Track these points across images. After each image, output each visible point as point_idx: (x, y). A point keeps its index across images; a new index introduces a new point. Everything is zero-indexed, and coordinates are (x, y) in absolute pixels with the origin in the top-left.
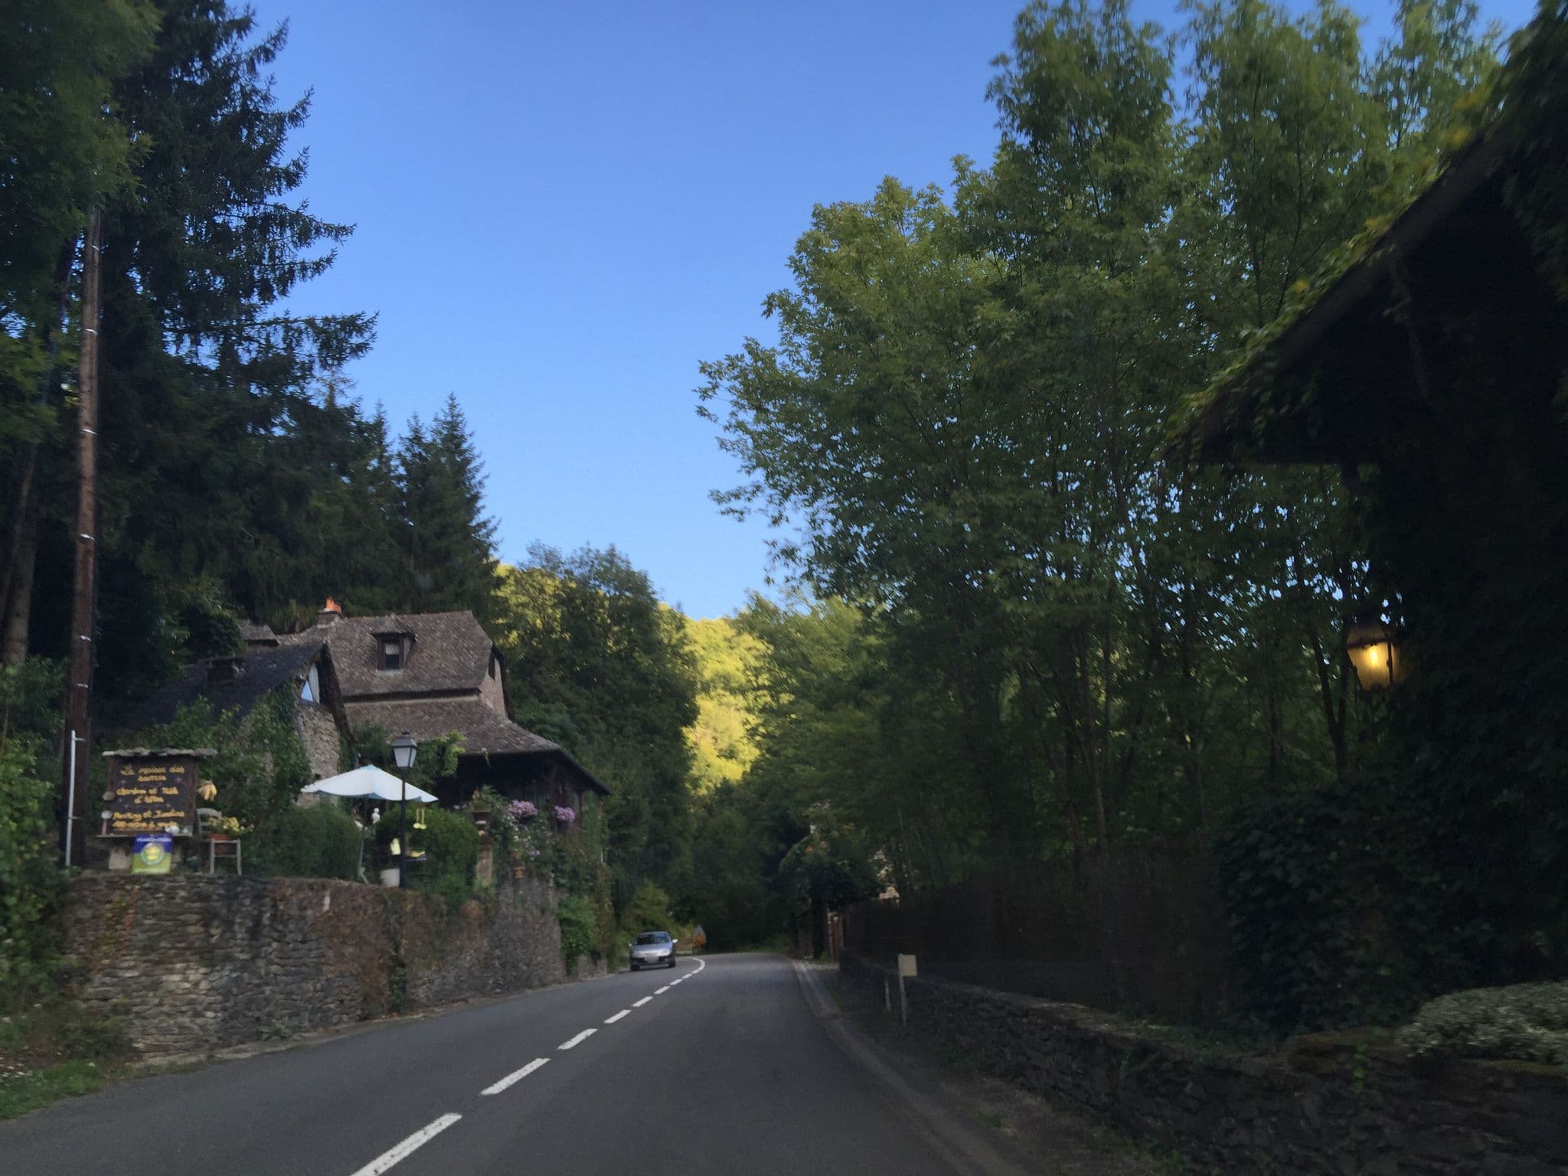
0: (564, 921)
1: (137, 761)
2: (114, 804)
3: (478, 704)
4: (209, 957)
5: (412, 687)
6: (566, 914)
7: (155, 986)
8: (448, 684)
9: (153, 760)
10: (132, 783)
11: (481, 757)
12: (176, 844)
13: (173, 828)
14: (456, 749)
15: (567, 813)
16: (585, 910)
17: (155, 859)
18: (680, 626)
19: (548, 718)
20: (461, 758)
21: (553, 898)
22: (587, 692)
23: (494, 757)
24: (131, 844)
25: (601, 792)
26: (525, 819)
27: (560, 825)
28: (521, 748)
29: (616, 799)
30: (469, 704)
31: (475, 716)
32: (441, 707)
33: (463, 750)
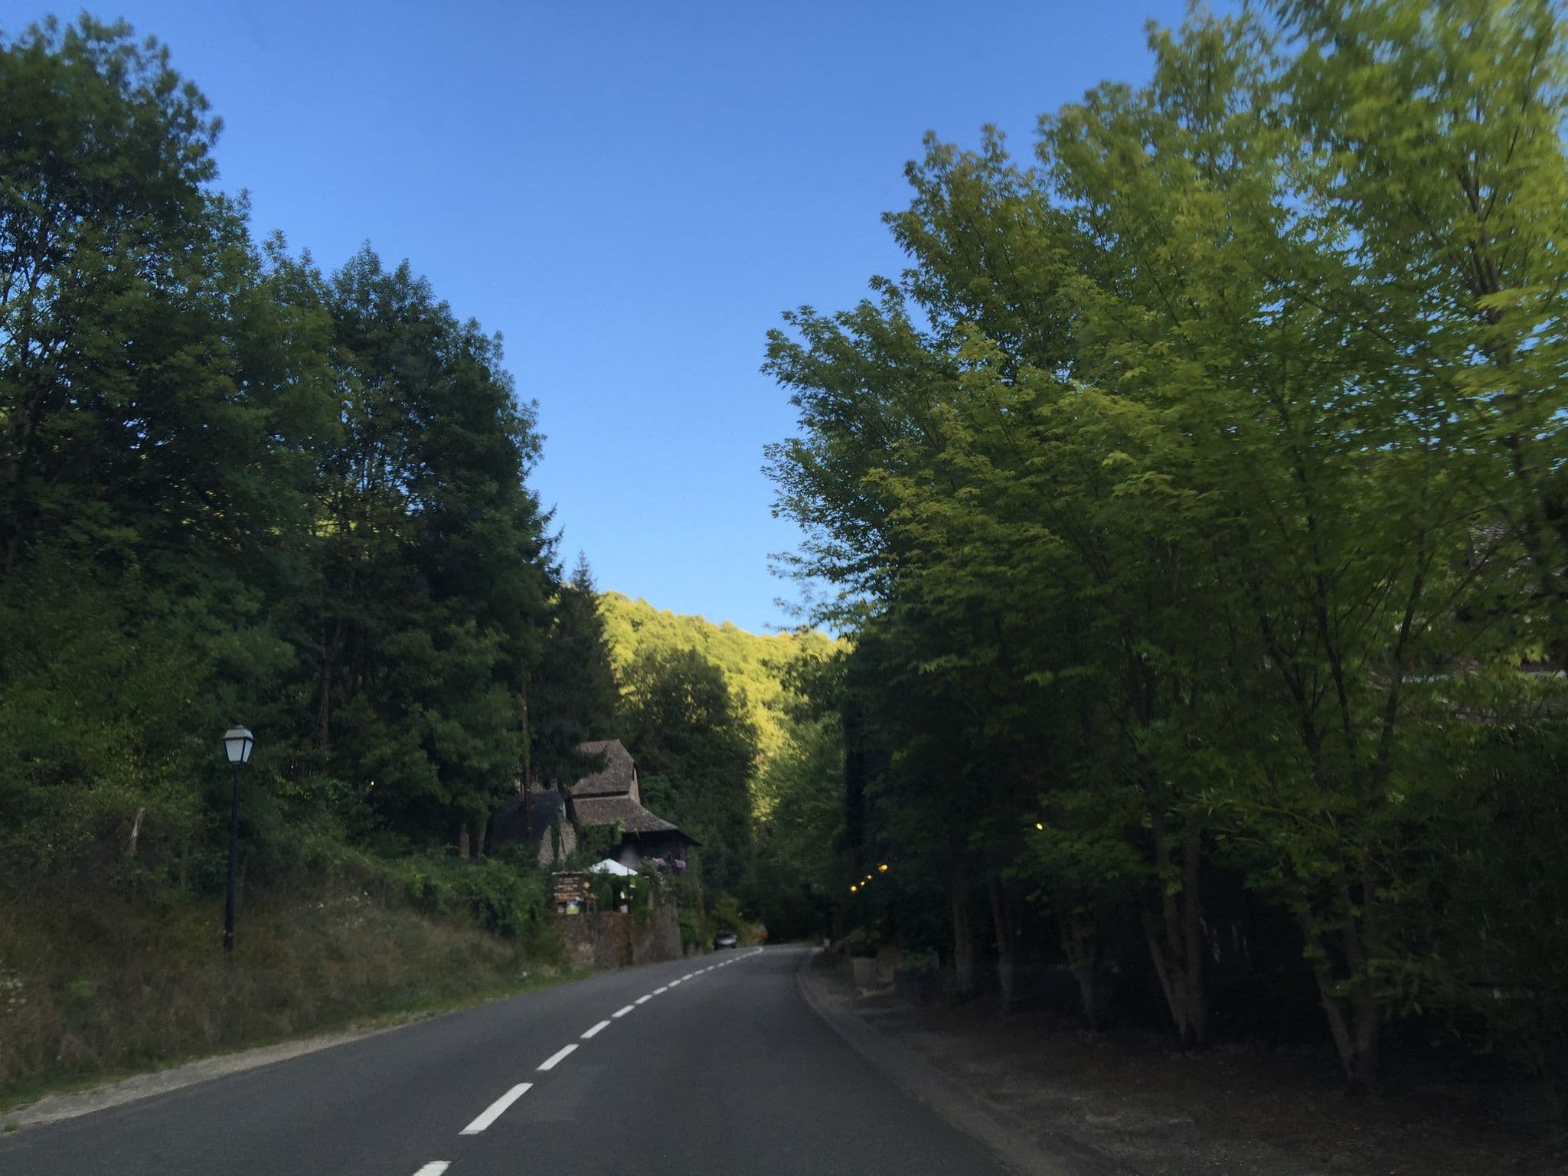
0: (682, 925)
1: (564, 876)
2: (558, 891)
3: (629, 800)
4: (591, 942)
5: (590, 790)
6: (683, 921)
7: (576, 950)
8: (611, 789)
9: (569, 876)
10: (562, 883)
11: (634, 834)
12: (579, 904)
13: (578, 899)
14: (620, 829)
15: (681, 863)
16: (694, 919)
17: (572, 909)
18: (744, 705)
19: (657, 787)
20: (624, 835)
21: (676, 912)
22: (678, 757)
23: (641, 834)
24: (565, 904)
25: (697, 845)
26: (661, 868)
27: (677, 870)
28: (656, 828)
29: (706, 847)
30: (624, 800)
31: (627, 808)
32: (608, 802)
33: (624, 830)
